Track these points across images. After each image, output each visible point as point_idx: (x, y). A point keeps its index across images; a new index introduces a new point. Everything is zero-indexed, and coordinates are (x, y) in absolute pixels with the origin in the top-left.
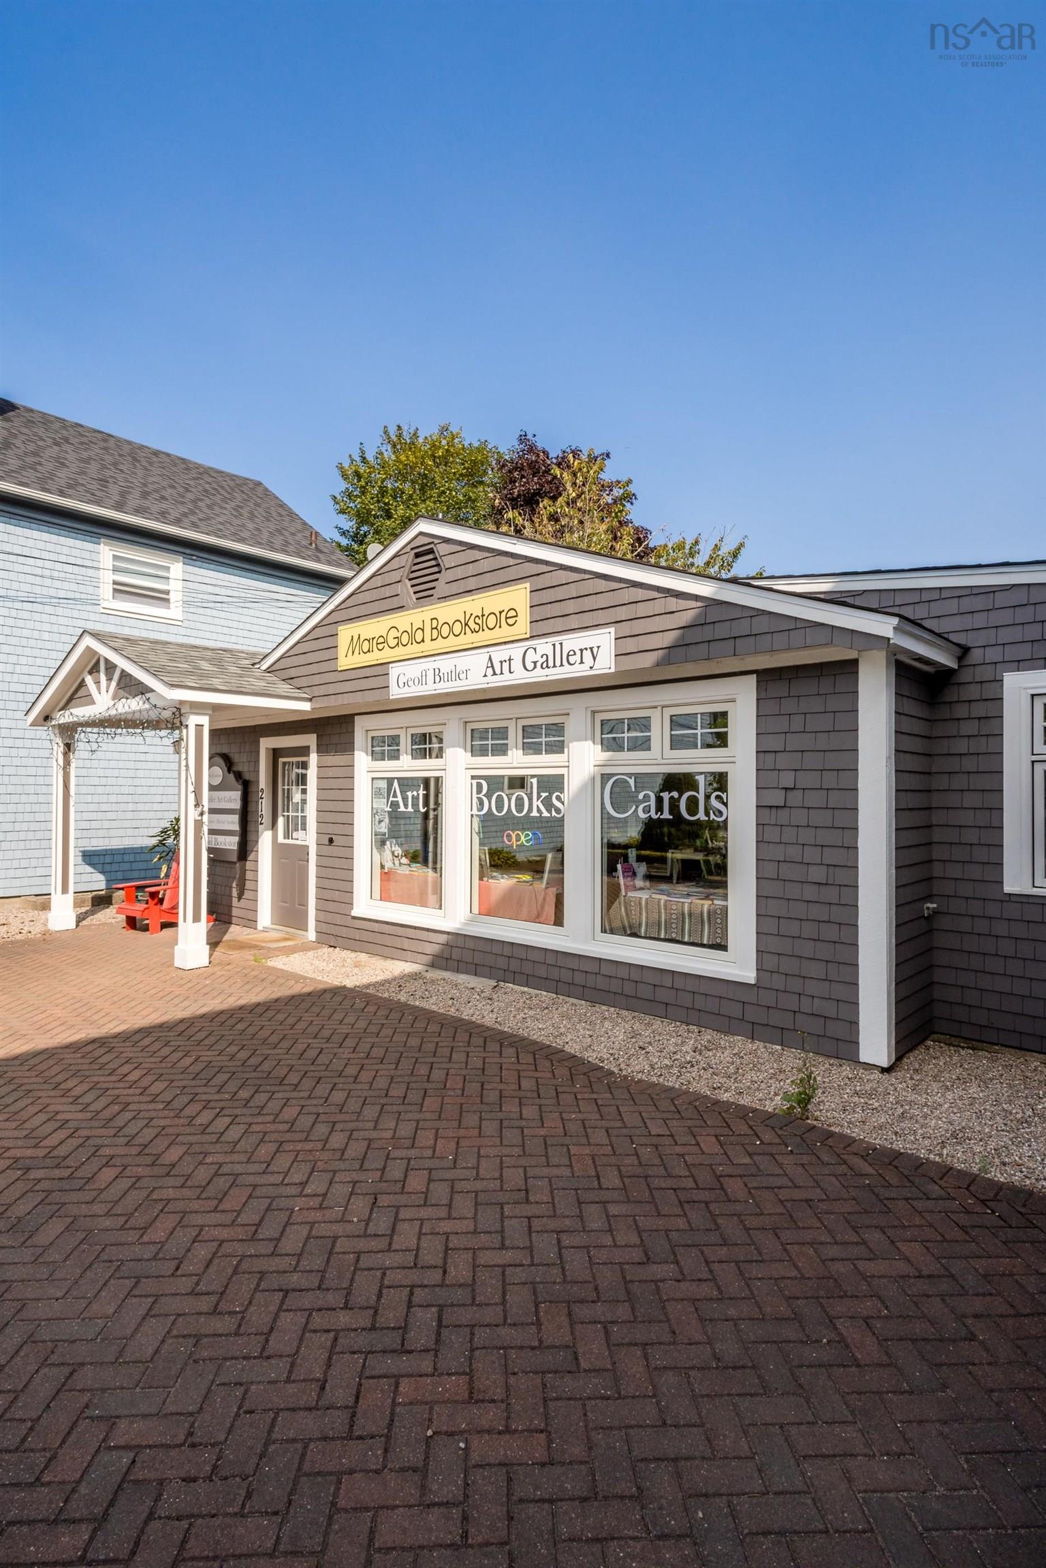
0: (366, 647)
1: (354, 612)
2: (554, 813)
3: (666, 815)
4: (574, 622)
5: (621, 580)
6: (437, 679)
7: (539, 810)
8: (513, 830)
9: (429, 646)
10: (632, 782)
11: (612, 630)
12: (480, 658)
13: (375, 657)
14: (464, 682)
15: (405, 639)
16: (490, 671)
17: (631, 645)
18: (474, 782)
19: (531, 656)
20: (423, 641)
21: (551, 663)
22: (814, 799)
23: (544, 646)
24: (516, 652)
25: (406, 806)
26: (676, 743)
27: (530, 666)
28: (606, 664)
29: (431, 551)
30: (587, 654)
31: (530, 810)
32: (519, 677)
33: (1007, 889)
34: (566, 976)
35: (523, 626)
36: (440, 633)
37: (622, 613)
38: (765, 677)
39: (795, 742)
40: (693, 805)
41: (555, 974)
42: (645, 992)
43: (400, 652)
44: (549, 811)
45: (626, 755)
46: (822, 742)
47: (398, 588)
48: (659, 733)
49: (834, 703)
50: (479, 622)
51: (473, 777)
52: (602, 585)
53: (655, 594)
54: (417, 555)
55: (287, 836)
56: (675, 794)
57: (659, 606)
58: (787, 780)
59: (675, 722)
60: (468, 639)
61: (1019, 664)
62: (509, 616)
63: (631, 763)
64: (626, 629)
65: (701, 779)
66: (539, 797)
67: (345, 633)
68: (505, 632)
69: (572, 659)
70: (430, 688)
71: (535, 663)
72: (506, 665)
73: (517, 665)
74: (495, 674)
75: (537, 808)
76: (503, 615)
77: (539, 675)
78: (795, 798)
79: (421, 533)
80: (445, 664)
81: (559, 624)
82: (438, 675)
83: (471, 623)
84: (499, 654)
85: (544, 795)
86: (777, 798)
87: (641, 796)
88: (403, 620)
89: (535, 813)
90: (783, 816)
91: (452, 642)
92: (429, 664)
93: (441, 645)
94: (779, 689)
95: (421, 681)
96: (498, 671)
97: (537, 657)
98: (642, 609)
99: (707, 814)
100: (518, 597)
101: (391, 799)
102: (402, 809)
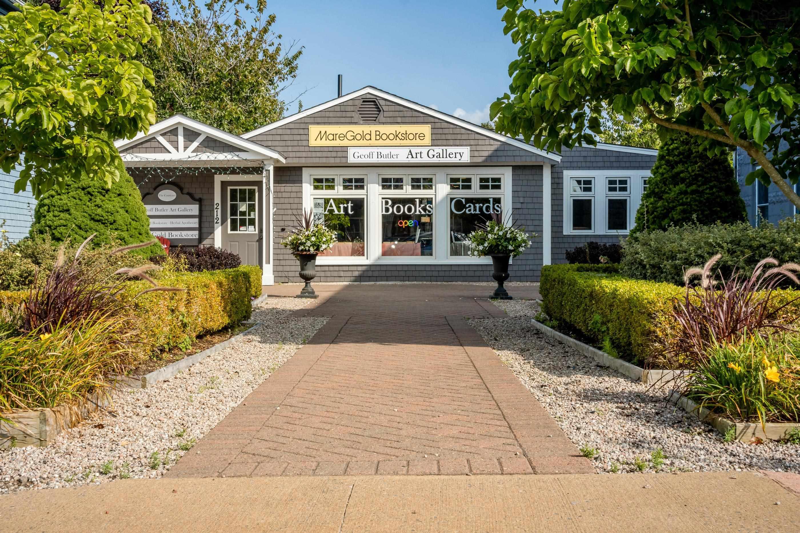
0: (331, 137)
1: (319, 120)
2: (427, 212)
3: (478, 212)
4: (451, 142)
5: (472, 131)
6: (379, 156)
7: (420, 211)
8: (403, 220)
9: (373, 142)
10: (463, 201)
11: (469, 148)
12: (406, 150)
13: (337, 143)
14: (396, 159)
15: (358, 137)
16: (410, 156)
17: (476, 154)
18: (384, 200)
19: (431, 153)
20: (370, 139)
21: (441, 156)
22: (530, 206)
23: (438, 150)
24: (425, 150)
25: (339, 211)
26: (482, 187)
27: (431, 156)
28: (466, 159)
29: (374, 102)
30: (458, 155)
31: (415, 211)
32: (425, 160)
33: (564, 234)
34: (435, 274)
35: (428, 140)
36: (381, 137)
37: (472, 142)
38: (515, 168)
39: (524, 188)
40: (488, 208)
41: (430, 274)
42: (471, 274)
43: (355, 143)
44: (425, 212)
45: (461, 191)
46: (532, 189)
47: (353, 114)
48: (475, 183)
49: (536, 177)
50: (406, 136)
51: (383, 198)
52: (463, 131)
53: (485, 138)
54: (364, 101)
55: (232, 230)
56: (481, 205)
57: (487, 142)
58: (521, 200)
59: (481, 180)
60: (398, 142)
61: (568, 168)
62: (421, 136)
63: (462, 194)
64: (474, 148)
65: (491, 200)
66: (420, 206)
67: (314, 130)
68: (418, 142)
69: (451, 156)
70: (374, 160)
71: (434, 156)
72: (419, 155)
73: (425, 155)
74: (413, 157)
75: (419, 210)
76: (417, 135)
77: (435, 160)
78: (524, 206)
79: (369, 93)
80: (385, 151)
81: (445, 142)
82: (380, 155)
83: (400, 136)
84: (414, 151)
85: (422, 205)
86: (519, 206)
87: (467, 206)
88: (358, 129)
89: (418, 213)
90: (521, 211)
91: (388, 142)
92: (375, 150)
93: (381, 142)
94: (519, 172)
95: (370, 155)
96: (414, 156)
97: (435, 153)
98: (480, 142)
99: (493, 211)
100: (426, 129)
101: (328, 208)
102: (336, 212)
